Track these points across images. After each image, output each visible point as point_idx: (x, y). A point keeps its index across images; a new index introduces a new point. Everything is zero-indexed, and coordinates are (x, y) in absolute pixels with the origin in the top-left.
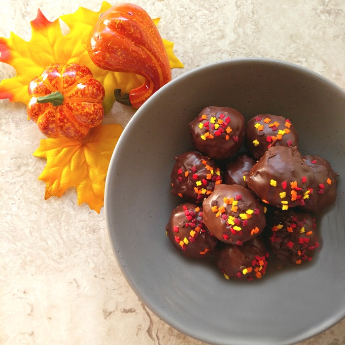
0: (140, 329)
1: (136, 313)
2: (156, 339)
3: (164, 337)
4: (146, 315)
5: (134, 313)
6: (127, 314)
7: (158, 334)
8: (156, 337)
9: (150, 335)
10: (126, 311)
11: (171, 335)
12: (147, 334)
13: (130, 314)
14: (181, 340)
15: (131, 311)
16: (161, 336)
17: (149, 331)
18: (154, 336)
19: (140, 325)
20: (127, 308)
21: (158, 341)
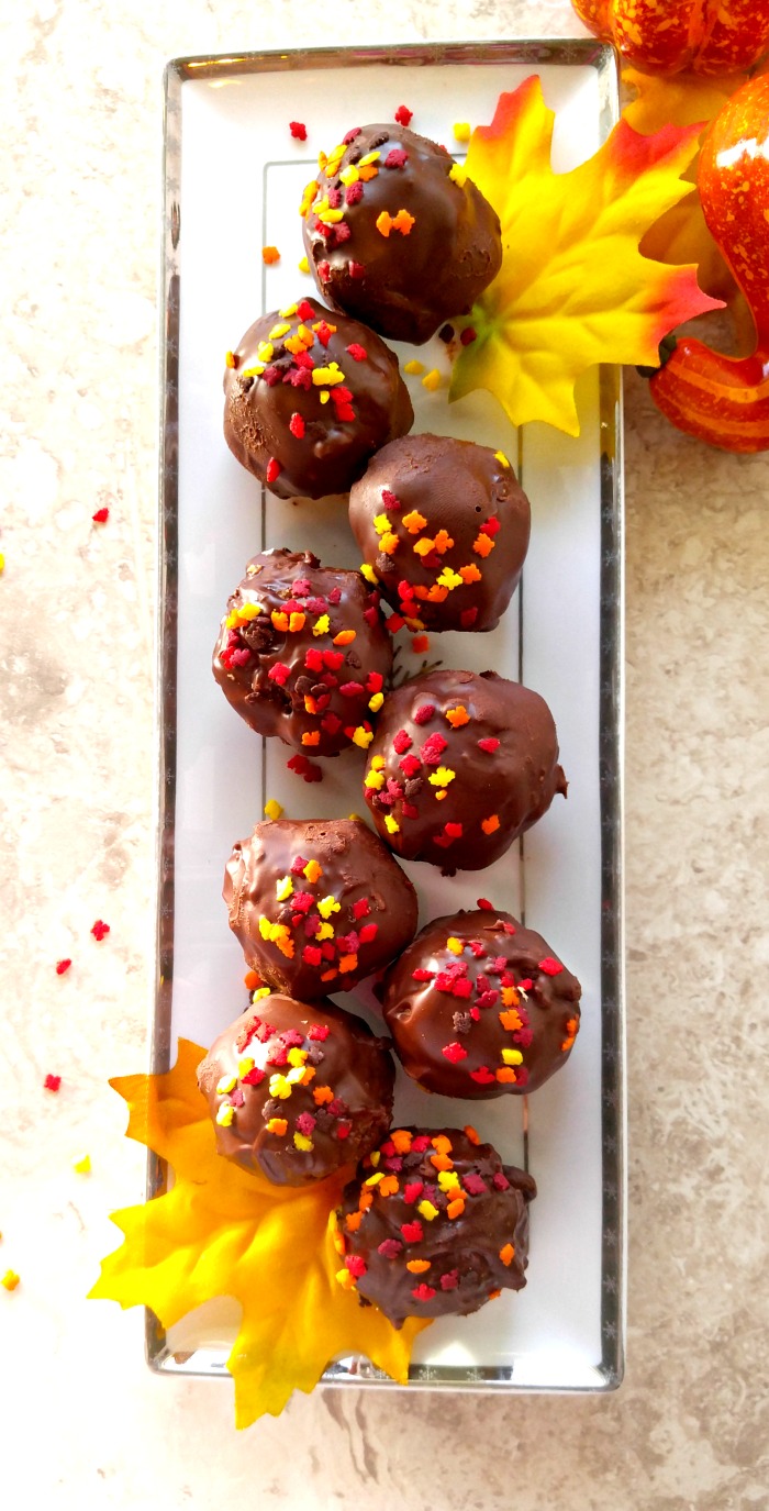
2: (355, 1427)
3: (384, 1418)
7: (364, 1409)
8: (354, 1418)
9: (335, 1411)
11: (407, 1412)
12: (324, 1407)
14: (444, 1433)
16: (371, 1414)
18: (348, 1412)
21: (360, 1433)
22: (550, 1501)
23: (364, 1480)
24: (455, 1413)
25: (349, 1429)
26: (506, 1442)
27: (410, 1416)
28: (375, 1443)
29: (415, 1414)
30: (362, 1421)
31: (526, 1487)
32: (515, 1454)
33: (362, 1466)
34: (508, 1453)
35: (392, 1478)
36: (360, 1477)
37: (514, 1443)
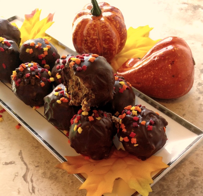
0: (17, 176)
1: (15, 164)
2: (30, 182)
3: (38, 180)
4: (24, 165)
5: (13, 165)
6: (8, 166)
7: (33, 178)
8: (30, 180)
9: (25, 180)
10: (6, 164)
11: (44, 177)
12: (23, 179)
13: (10, 165)
14: (52, 181)
15: (11, 163)
16: (34, 179)
17: (25, 177)
18: (29, 179)
19: (18, 173)
20: (8, 162)
21: (31, 183)
22: (80, 193)
23: (31, 194)
24: (56, 177)
25: (28, 183)
26: (68, 181)
27: (44, 178)
28: (35, 185)
29: (46, 178)
30: (32, 181)
31: (73, 190)
32: (71, 184)
33: (31, 191)
34: (69, 184)
35: (39, 193)
36: (30, 193)
37: (71, 181)
